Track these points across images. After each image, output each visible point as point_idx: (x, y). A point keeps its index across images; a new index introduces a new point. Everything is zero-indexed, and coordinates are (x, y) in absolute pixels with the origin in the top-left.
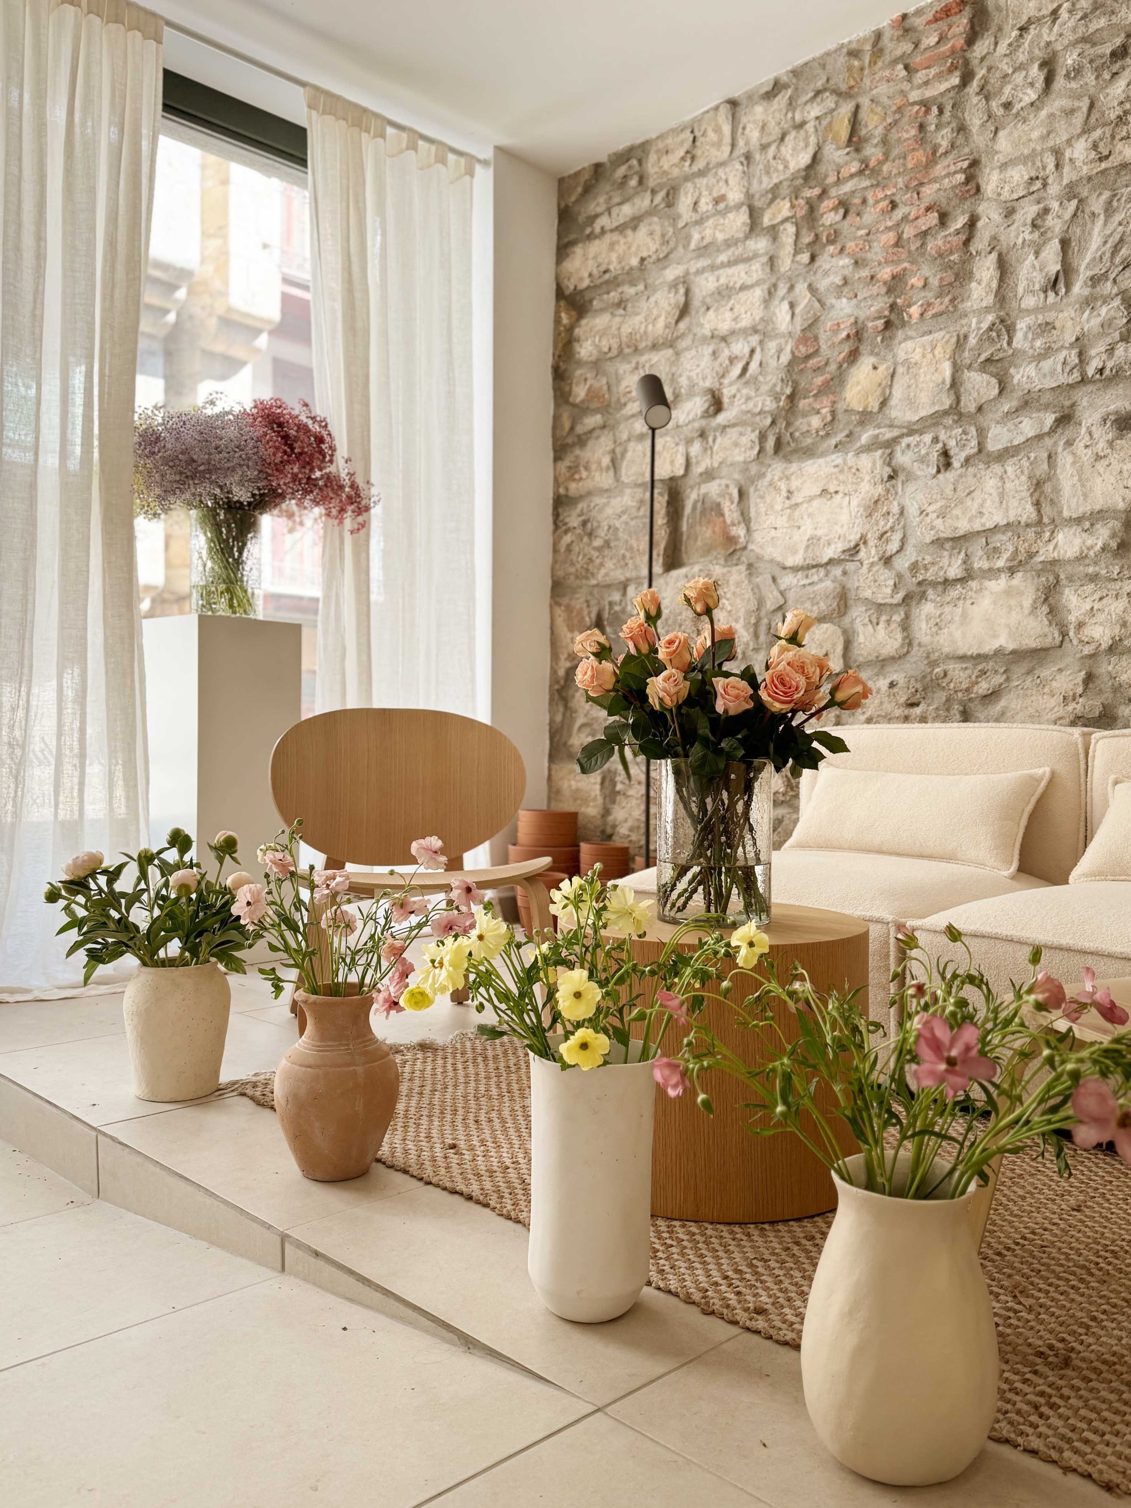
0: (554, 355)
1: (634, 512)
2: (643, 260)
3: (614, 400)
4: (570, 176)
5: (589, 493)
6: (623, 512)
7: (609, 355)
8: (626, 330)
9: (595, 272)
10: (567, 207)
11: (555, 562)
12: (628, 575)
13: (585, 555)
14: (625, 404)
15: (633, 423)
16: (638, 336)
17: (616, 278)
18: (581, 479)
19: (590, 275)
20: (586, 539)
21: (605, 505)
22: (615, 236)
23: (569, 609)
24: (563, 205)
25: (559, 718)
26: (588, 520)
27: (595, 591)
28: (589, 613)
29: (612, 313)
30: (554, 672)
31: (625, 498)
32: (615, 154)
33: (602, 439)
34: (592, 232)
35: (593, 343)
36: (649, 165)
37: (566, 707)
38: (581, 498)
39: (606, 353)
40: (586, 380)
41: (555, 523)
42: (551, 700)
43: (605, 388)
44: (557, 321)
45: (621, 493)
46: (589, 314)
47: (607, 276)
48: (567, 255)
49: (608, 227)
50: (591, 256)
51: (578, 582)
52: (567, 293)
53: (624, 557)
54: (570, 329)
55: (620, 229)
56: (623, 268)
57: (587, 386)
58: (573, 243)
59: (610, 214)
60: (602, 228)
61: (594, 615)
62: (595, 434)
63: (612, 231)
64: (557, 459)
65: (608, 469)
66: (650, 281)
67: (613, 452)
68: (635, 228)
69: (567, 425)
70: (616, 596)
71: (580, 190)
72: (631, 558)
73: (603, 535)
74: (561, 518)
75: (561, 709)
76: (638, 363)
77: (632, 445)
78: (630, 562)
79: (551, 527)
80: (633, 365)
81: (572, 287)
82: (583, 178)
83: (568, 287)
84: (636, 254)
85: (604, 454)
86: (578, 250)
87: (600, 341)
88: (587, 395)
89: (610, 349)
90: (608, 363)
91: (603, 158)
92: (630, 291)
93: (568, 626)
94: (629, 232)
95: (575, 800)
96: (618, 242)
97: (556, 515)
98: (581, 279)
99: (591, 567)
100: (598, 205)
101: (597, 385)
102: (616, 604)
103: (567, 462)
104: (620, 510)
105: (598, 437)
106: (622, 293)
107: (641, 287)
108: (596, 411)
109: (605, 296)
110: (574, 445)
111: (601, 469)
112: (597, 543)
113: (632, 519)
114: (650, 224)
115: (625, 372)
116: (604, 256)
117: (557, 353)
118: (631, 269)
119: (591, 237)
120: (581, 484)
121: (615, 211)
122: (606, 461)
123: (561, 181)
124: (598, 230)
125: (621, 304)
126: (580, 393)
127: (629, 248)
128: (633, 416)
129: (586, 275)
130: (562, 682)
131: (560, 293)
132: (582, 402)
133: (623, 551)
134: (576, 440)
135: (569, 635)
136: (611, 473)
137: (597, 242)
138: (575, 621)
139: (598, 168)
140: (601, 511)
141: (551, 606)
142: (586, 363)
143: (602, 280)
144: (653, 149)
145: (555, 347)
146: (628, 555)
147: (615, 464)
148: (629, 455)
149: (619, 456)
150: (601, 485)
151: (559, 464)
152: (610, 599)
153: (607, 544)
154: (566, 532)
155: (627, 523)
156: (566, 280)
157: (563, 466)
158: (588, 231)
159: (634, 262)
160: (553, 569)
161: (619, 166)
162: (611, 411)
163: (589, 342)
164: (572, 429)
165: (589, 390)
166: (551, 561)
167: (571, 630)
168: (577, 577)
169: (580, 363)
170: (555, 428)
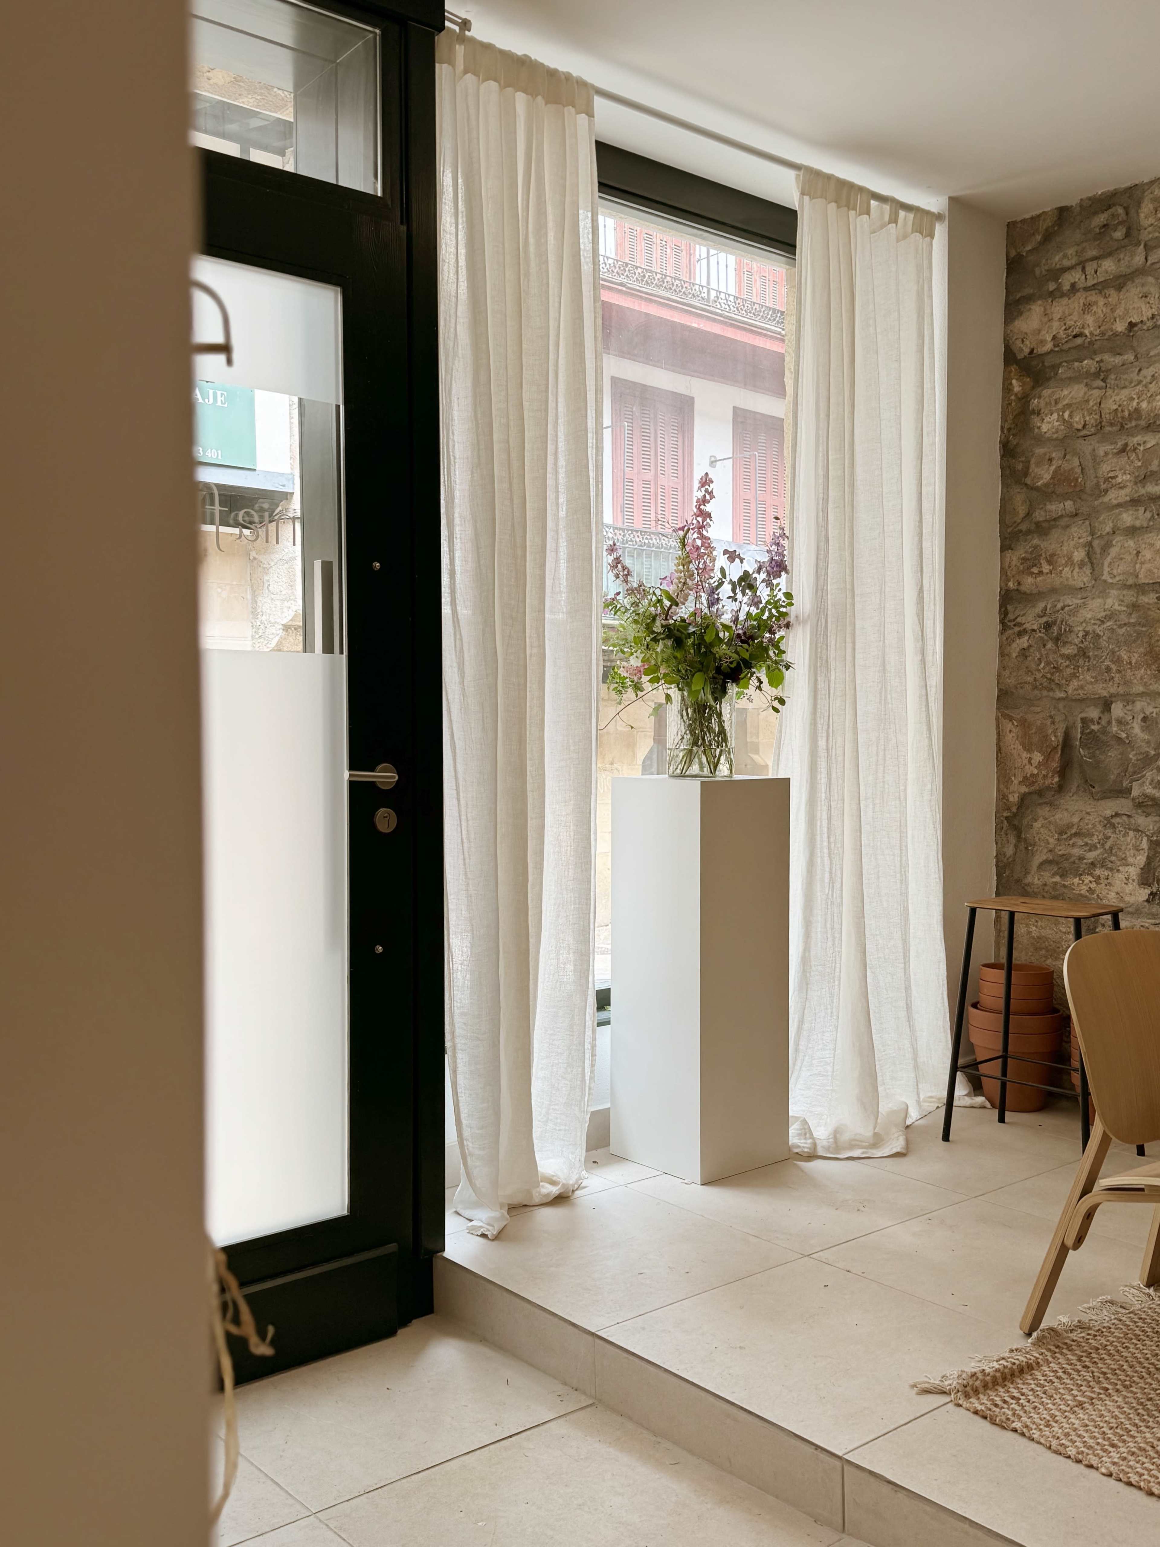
0: (1002, 428)
1: (1123, 618)
2: (1132, 325)
3: (1089, 485)
4: (1023, 221)
5: (1054, 590)
6: (1109, 617)
7: (1084, 432)
8: (1110, 405)
9: (1062, 334)
10: (1020, 256)
11: (1003, 667)
12: (1113, 690)
13: (1048, 663)
14: (1106, 491)
15: (1120, 514)
16: (1126, 413)
17: (1091, 343)
18: (1041, 573)
19: (1054, 338)
20: (1050, 645)
21: (1078, 607)
22: (1093, 297)
23: (1024, 724)
24: (1013, 253)
25: (1010, 851)
26: (1054, 623)
27: (1061, 705)
28: (1055, 731)
29: (1087, 385)
30: (1002, 797)
31: (1109, 601)
32: (1089, 199)
33: (1074, 529)
34: (1059, 288)
35: (1061, 418)
36: (1142, 215)
37: (1019, 837)
38: (1040, 595)
39: (1078, 430)
40: (1050, 460)
41: (1002, 622)
42: (999, 829)
43: (1078, 470)
44: (1007, 388)
45: (1104, 594)
46: (1052, 383)
47: (1079, 341)
48: (1021, 313)
49: (1081, 284)
50: (1056, 316)
51: (1036, 692)
52: (1020, 356)
53: (1108, 669)
54: (1025, 399)
55: (1100, 287)
56: (1103, 334)
57: (1053, 468)
58: (1029, 299)
59: (1083, 269)
60: (1073, 285)
61: (1060, 735)
62: (1063, 522)
63: (1086, 289)
64: (1004, 548)
65: (1082, 565)
66: (1142, 350)
67: (1090, 544)
68: (1119, 288)
69: (1022, 511)
70: (1094, 713)
71: (1039, 238)
72: (1119, 671)
73: (1076, 641)
74: (1011, 616)
75: (1013, 840)
76: (1126, 445)
77: (1118, 539)
78: (1117, 676)
79: (998, 627)
80: (1120, 444)
81: (1027, 351)
82: (1043, 225)
83: (1021, 350)
84: (1122, 318)
85: (1076, 547)
86: (1036, 309)
87: (1070, 416)
88: (1052, 478)
89: (1084, 426)
90: (1081, 441)
91: (1072, 201)
92: (1111, 360)
93: (1023, 744)
94: (1112, 292)
95: (1037, 949)
96: (1096, 303)
97: (1004, 613)
98: (1042, 342)
99: (1056, 677)
100: (1065, 256)
101: (1066, 466)
102: (1092, 721)
103: (1021, 551)
104: (1103, 614)
105: (1068, 527)
106: (1102, 361)
107: (1130, 357)
108: (1065, 497)
109: (1076, 364)
110: (1029, 532)
111: (1073, 564)
112: (1068, 650)
113: (1120, 626)
114: (1143, 285)
115: (1106, 454)
116: (1075, 317)
117: (1007, 426)
118: (1116, 334)
119: (1055, 295)
120: (1039, 579)
121: (1090, 268)
122: (1079, 555)
123: (1011, 226)
124: (1066, 287)
125: (1101, 374)
126: (1043, 475)
127: (1113, 310)
128: (1119, 505)
129: (1049, 338)
130: (1014, 810)
131: (1010, 357)
132: (1046, 485)
133: (1107, 663)
134: (1033, 527)
135: (1025, 755)
136: (1087, 570)
137: (1065, 301)
138: (1035, 739)
139: (1063, 212)
140: (1074, 612)
141: (997, 719)
142: (1050, 440)
143: (1070, 345)
144: (1148, 197)
145: (1004, 419)
146: (1114, 667)
147: (1092, 560)
148: (1114, 551)
149: (1098, 550)
150: (1071, 582)
151: (1008, 554)
152: (1083, 715)
153: (1083, 653)
154: (1020, 634)
155: (1112, 630)
156: (1018, 342)
157: (1014, 557)
158: (1052, 286)
159: (1120, 327)
160: (999, 675)
161: (1095, 213)
162: (1084, 496)
163: (1055, 416)
164: (1028, 515)
165: (1055, 472)
166: (996, 665)
167: (1029, 750)
168: (1035, 688)
169: (1040, 440)
170: (1003, 512)
